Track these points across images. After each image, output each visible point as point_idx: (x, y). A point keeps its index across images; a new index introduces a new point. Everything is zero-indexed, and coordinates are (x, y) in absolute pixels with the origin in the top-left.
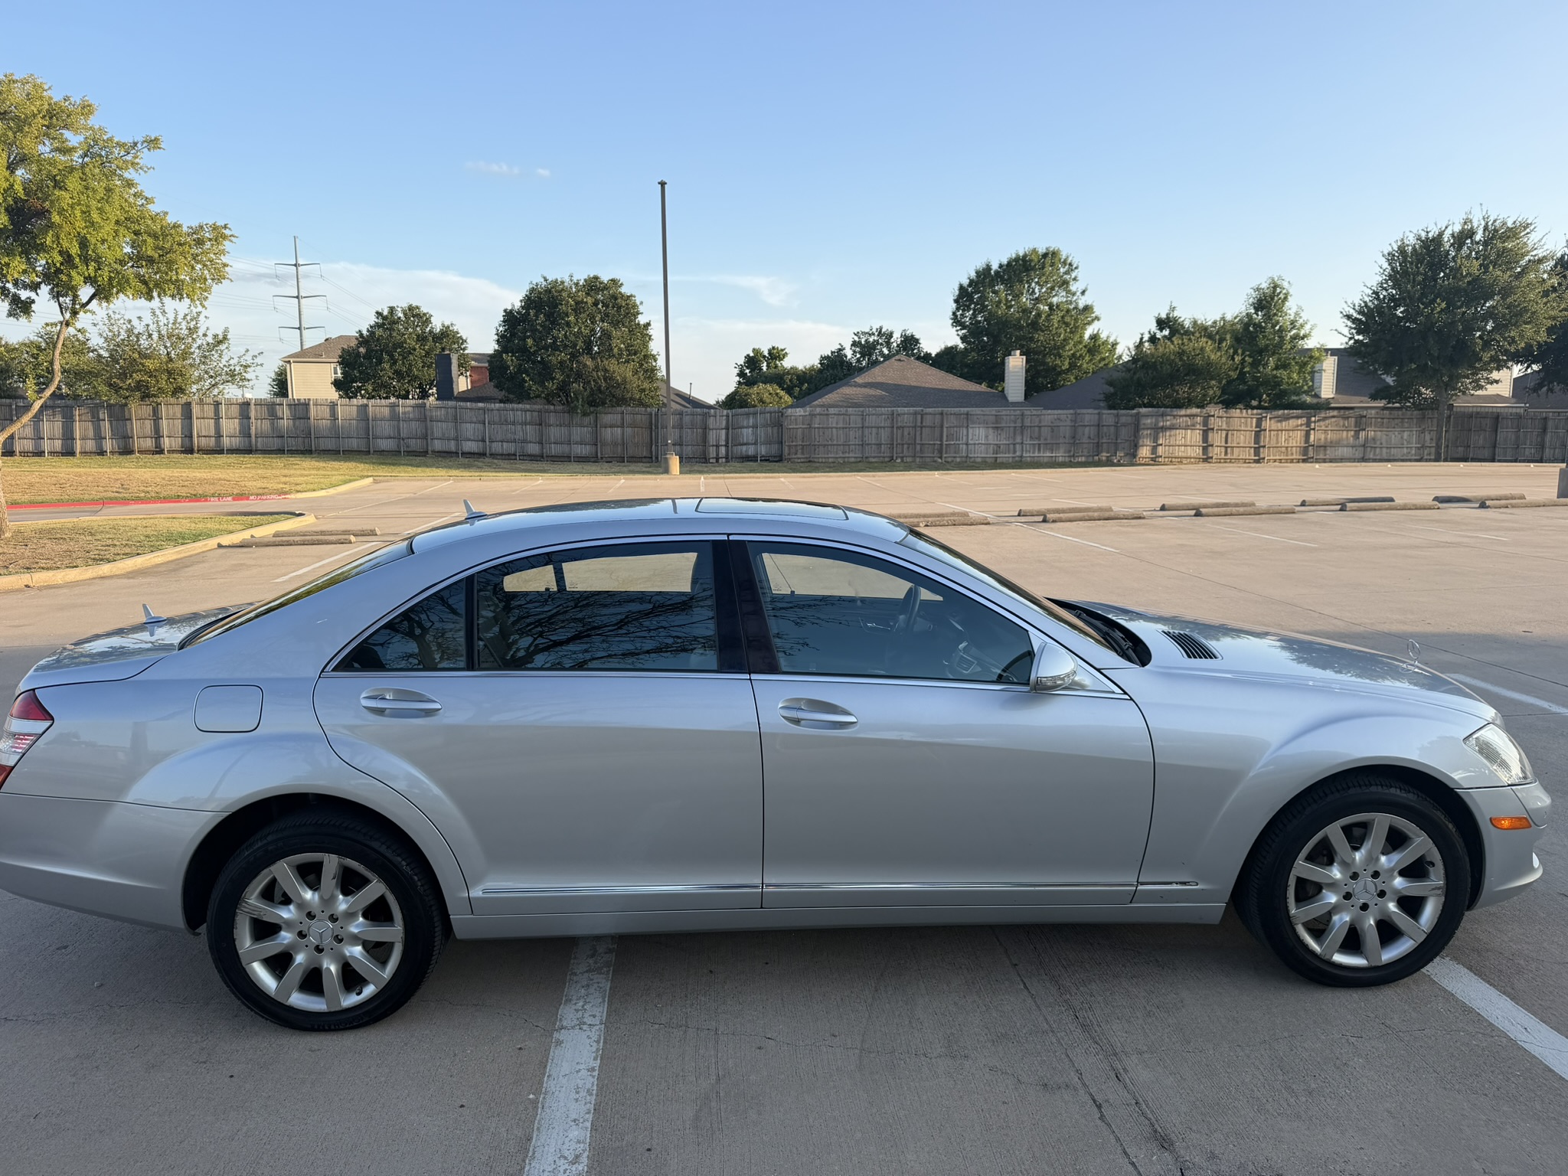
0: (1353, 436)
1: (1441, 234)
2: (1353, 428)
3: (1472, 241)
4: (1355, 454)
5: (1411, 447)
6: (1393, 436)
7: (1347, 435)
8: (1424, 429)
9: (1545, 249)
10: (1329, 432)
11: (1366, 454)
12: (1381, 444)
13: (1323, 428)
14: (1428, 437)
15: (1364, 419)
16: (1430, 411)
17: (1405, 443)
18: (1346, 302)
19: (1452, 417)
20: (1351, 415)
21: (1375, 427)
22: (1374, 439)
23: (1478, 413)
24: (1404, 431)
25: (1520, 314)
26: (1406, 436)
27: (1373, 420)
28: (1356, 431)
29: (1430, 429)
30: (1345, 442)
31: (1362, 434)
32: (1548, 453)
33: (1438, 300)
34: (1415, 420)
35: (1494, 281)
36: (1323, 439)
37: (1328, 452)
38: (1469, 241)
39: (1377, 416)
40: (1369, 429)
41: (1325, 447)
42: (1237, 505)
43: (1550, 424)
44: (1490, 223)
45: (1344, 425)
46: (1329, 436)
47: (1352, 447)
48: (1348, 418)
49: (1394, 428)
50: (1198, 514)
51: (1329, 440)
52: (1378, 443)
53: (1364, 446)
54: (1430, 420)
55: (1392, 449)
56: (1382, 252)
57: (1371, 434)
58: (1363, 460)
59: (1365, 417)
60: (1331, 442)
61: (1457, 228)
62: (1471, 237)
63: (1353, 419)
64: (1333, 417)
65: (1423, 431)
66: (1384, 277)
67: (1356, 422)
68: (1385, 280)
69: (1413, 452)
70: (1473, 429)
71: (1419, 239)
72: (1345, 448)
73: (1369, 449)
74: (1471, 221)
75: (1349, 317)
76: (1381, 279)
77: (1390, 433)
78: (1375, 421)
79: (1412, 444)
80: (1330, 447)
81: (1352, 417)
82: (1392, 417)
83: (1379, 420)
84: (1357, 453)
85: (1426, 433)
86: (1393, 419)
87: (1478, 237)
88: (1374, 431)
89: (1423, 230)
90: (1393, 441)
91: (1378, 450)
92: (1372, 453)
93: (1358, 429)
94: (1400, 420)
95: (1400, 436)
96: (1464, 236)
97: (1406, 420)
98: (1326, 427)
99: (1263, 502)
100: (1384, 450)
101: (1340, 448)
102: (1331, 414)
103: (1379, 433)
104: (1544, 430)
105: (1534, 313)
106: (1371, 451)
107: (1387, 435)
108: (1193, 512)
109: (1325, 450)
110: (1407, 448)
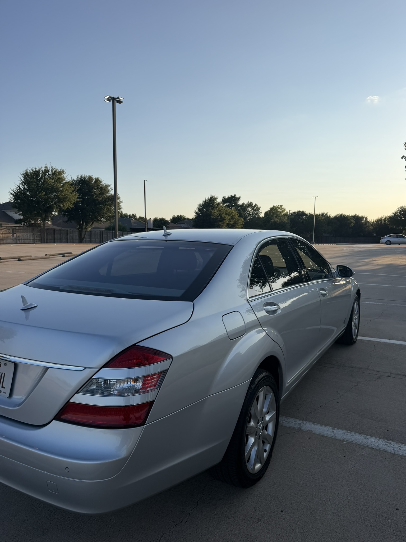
0: (12, 236)
1: (39, 170)
2: (11, 233)
3: (48, 173)
4: (13, 242)
5: (31, 239)
6: (25, 236)
7: (10, 235)
8: (34, 233)
9: (68, 179)
10: (4, 234)
11: (17, 241)
12: (21, 238)
13: (1, 233)
14: (35, 236)
15: (15, 230)
16: (35, 228)
17: (29, 238)
18: (11, 189)
19: (42, 230)
20: (10, 228)
21: (19, 232)
22: (19, 237)
23: (49, 229)
24: (28, 234)
25: (66, 198)
26: (28, 236)
27: (18, 230)
28: (13, 234)
29: (36, 233)
30: (9, 238)
31: (15, 235)
32: (69, 241)
33: (42, 191)
34: (31, 231)
35: (58, 187)
36: (2, 237)
37: (4, 241)
38: (47, 174)
39: (19, 229)
40: (17, 233)
41: (3, 239)
42: (26, 257)
43: (69, 232)
44: (53, 169)
45: (8, 232)
46: (4, 236)
47: (12, 239)
48: (10, 229)
49: (25, 233)
50: (19, 260)
51: (4, 237)
52: (20, 238)
53: (16, 239)
54: (35, 231)
55: (25, 240)
56: (21, 173)
57: (18, 235)
58: (16, 243)
59: (15, 229)
60: (5, 238)
61: (43, 169)
62: (48, 172)
63: (11, 230)
64: (4, 229)
65: (34, 234)
66: (22, 182)
67: (12, 231)
68: (22, 183)
69: (31, 241)
70: (48, 234)
71: (32, 170)
72: (10, 240)
73: (18, 240)
74: (47, 167)
75: (12, 194)
76: (21, 182)
77: (24, 235)
78: (19, 231)
79: (31, 238)
80: (5, 239)
81: (11, 229)
82: (24, 229)
83: (20, 230)
84: (14, 241)
85: (35, 235)
86: (24, 230)
87: (50, 173)
88: (19, 234)
89: (34, 168)
90: (25, 237)
91: (20, 240)
92: (19, 242)
93: (13, 233)
94: (26, 230)
95: (27, 236)
96: (46, 171)
97: (28, 230)
98: (3, 232)
99: (33, 256)
100: (22, 240)
101: (8, 240)
102: (4, 228)
103: (20, 235)
104: (67, 234)
105: (69, 198)
106: (18, 241)
107: (23, 235)
108: (17, 259)
109: (3, 240)
110: (30, 240)
